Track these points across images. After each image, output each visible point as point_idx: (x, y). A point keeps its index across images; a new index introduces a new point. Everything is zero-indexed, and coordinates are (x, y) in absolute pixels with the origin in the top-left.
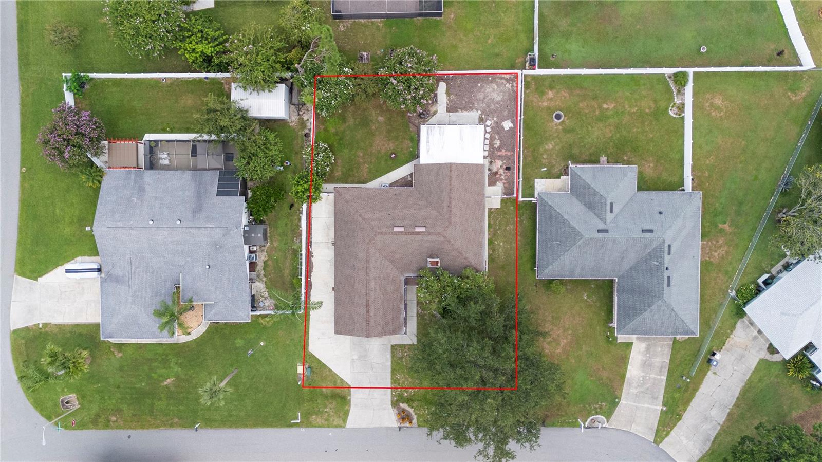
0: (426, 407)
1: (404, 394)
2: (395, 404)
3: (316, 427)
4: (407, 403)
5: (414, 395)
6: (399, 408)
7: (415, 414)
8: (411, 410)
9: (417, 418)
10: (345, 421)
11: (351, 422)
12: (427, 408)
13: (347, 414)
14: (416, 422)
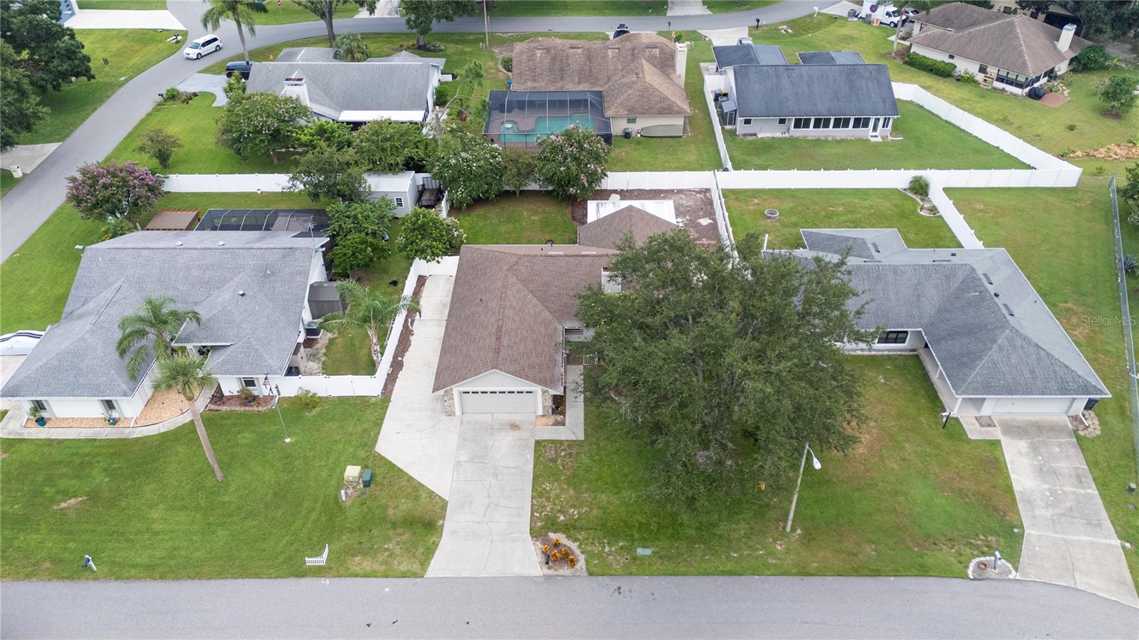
0: (605, 541)
1: (558, 518)
2: (536, 534)
3: (356, 576)
4: (564, 533)
5: (579, 518)
6: (545, 540)
7: (582, 553)
8: (574, 546)
9: (586, 561)
10: (425, 563)
11: (439, 566)
12: (609, 543)
13: (430, 552)
14: (584, 567)
